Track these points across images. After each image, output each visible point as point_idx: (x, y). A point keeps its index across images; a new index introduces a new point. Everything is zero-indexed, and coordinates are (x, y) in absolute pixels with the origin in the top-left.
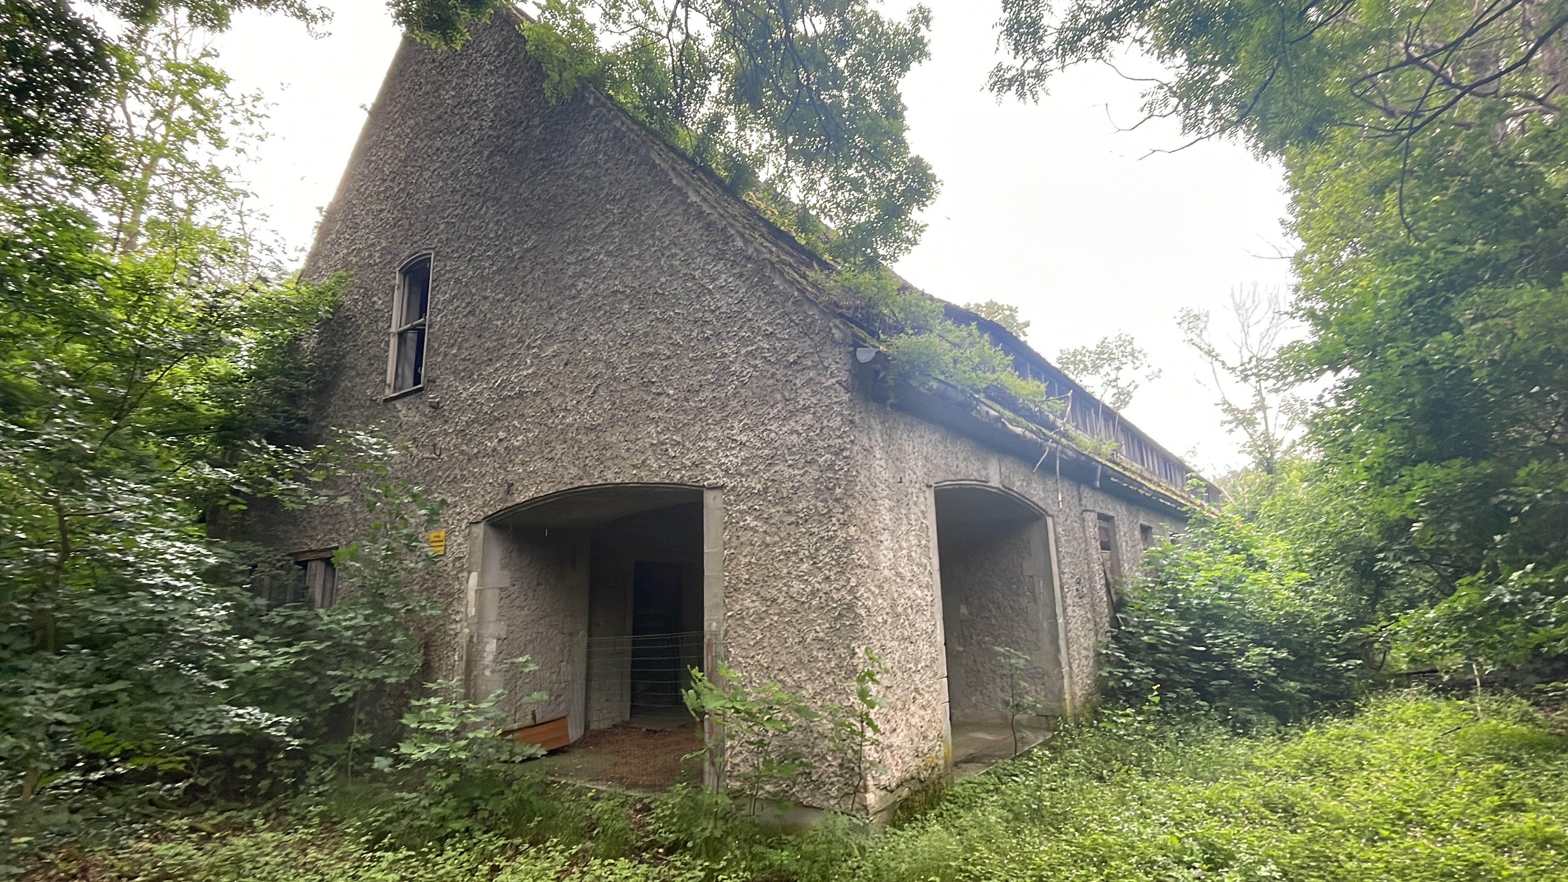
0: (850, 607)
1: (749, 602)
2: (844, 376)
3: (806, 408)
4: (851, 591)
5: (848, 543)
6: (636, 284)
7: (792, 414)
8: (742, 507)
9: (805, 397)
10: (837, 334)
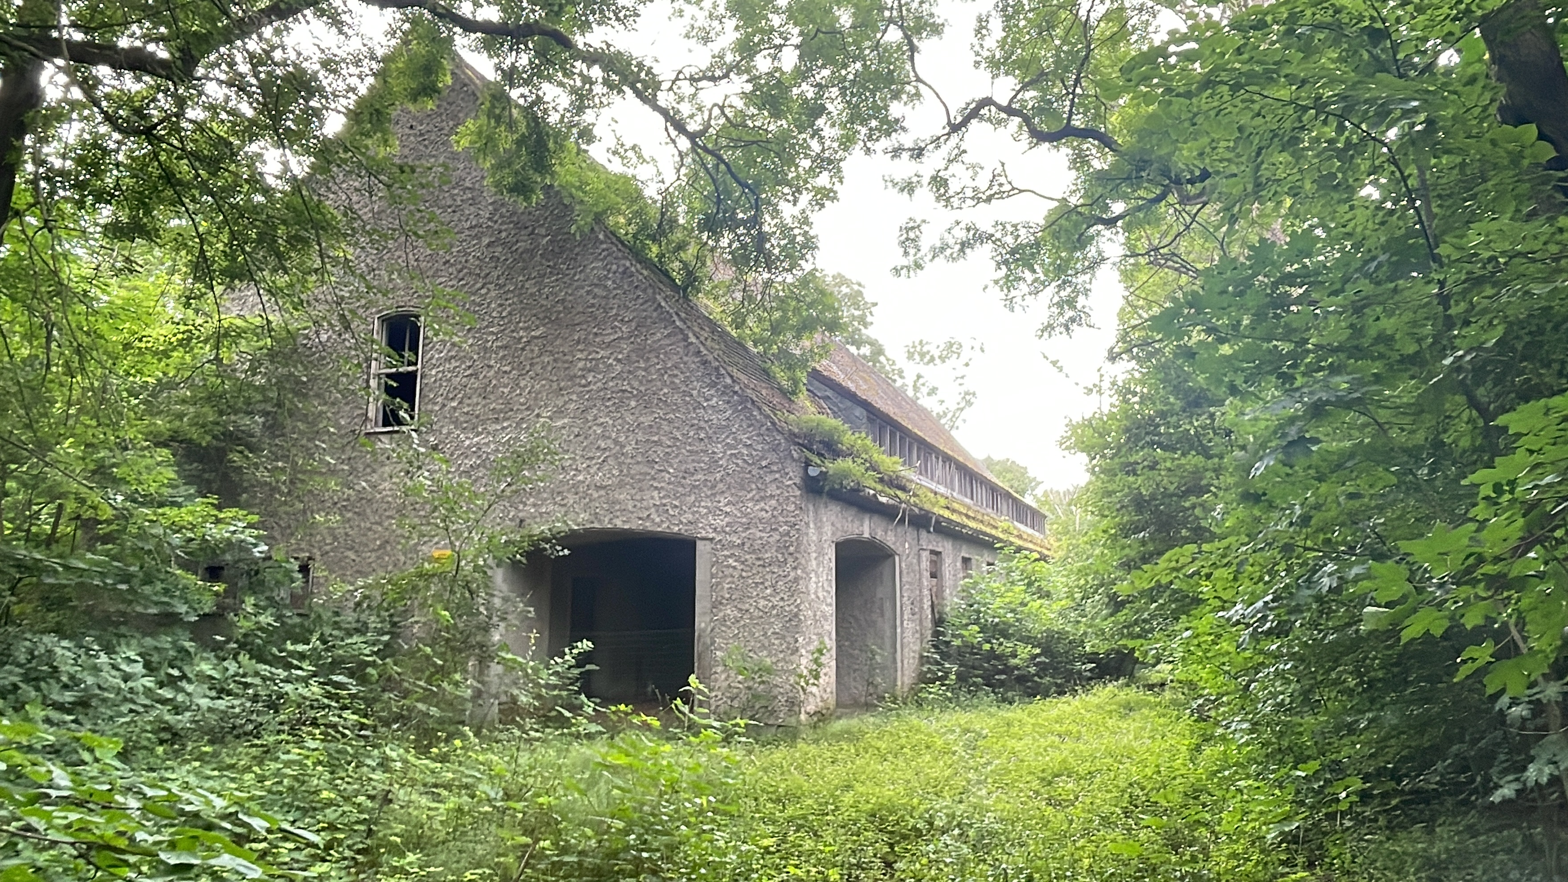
0: (796, 615)
1: (729, 611)
2: (798, 481)
3: (772, 496)
4: (797, 606)
5: (796, 580)
6: (643, 389)
7: (763, 498)
8: (726, 553)
9: (772, 490)
10: (795, 455)
